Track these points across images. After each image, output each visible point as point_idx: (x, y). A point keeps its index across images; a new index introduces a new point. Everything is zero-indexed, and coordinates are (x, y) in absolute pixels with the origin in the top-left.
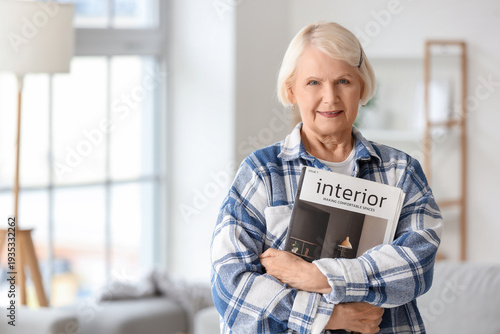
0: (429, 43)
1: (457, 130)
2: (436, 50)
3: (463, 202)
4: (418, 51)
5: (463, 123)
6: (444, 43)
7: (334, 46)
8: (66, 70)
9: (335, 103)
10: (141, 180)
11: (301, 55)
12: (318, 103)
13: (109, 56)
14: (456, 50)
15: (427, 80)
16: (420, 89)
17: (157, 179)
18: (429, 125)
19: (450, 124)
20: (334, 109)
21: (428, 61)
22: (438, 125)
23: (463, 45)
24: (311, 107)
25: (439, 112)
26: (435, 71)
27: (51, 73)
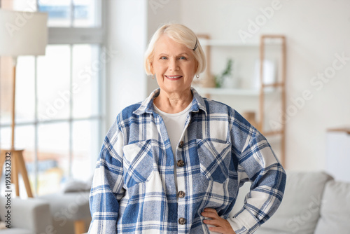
0: (264, 37)
1: (280, 89)
2: (267, 41)
3: (283, 132)
4: (256, 41)
5: (283, 85)
6: (272, 37)
7: (177, 34)
8: (43, 53)
9: (176, 70)
10: (91, 118)
11: (158, 40)
12: (166, 70)
13: (71, 44)
14: (279, 41)
15: (262, 58)
16: (258, 64)
17: (100, 118)
18: (263, 86)
19: (275, 85)
20: (175, 74)
21: (262, 47)
22: (268, 86)
23: (284, 38)
24: (161, 73)
25: (269, 78)
26: (267, 54)
27: (36, 55)
